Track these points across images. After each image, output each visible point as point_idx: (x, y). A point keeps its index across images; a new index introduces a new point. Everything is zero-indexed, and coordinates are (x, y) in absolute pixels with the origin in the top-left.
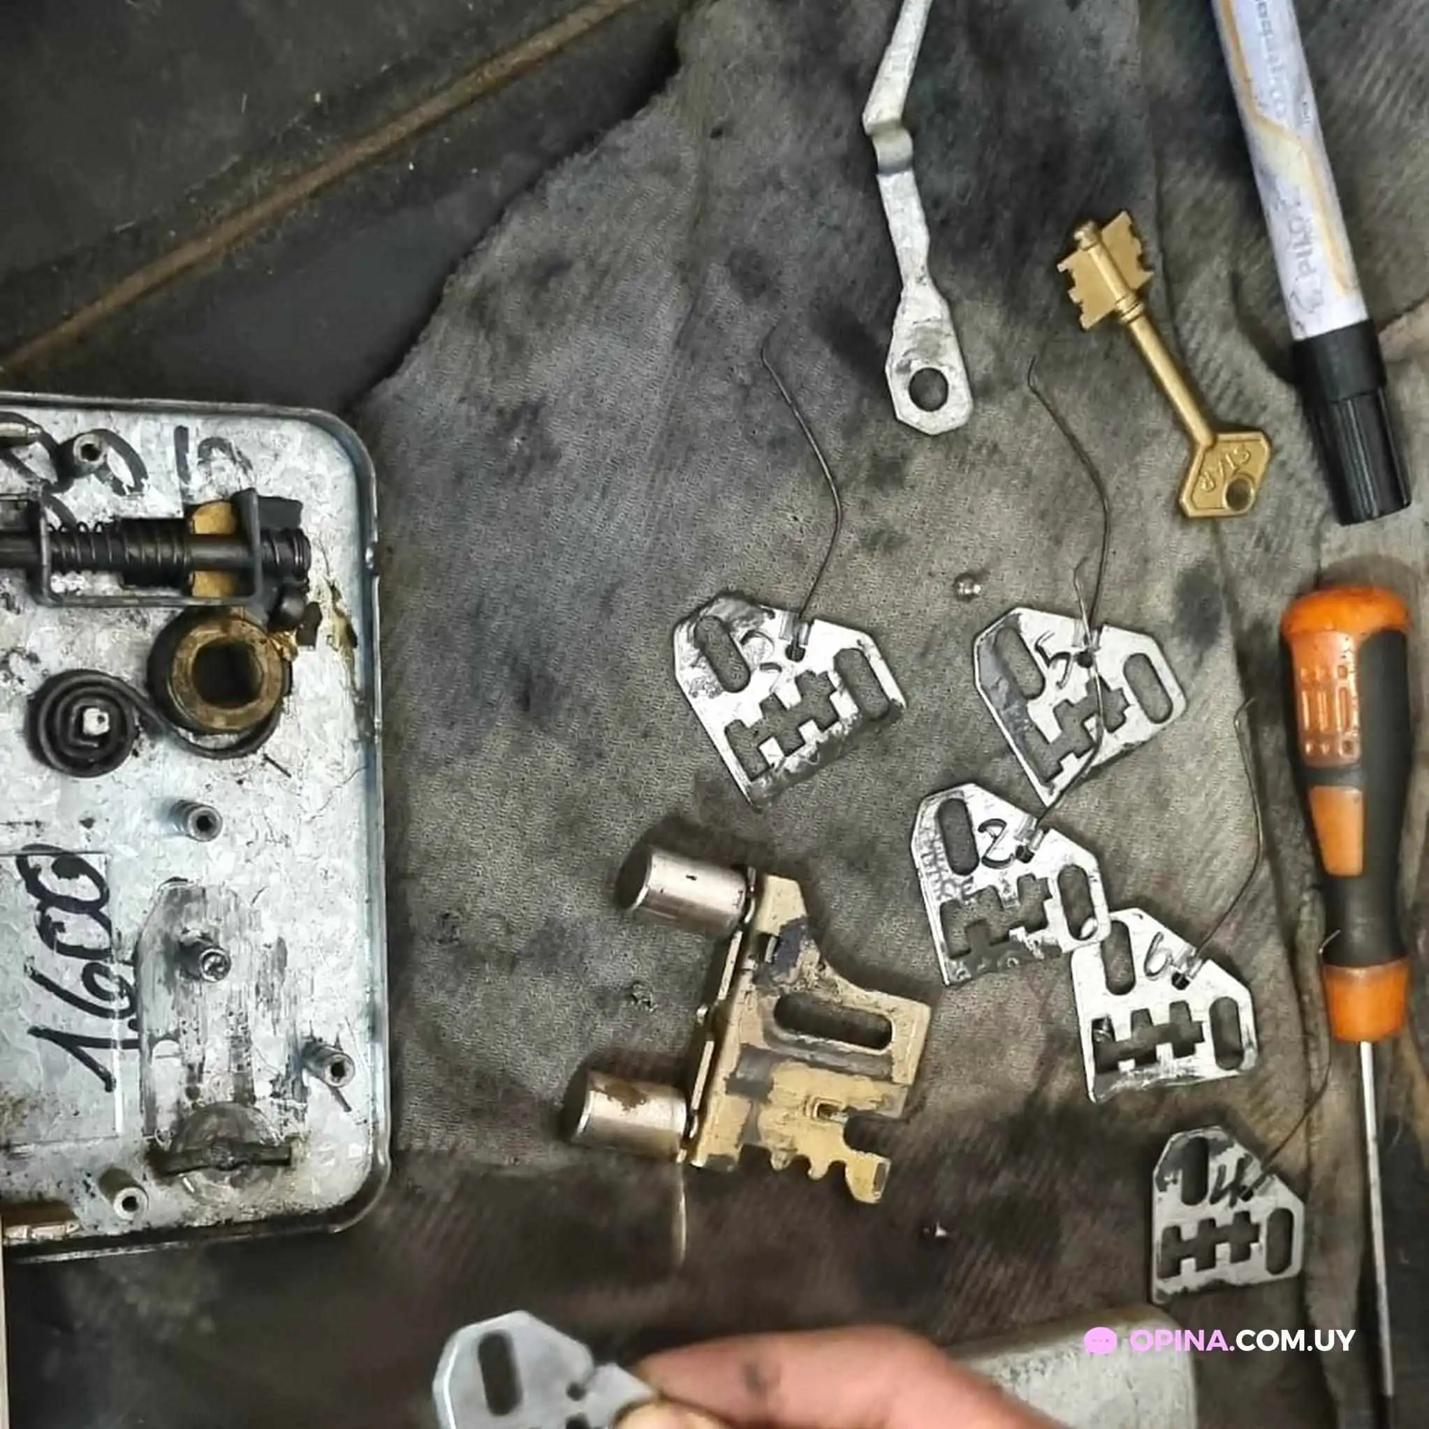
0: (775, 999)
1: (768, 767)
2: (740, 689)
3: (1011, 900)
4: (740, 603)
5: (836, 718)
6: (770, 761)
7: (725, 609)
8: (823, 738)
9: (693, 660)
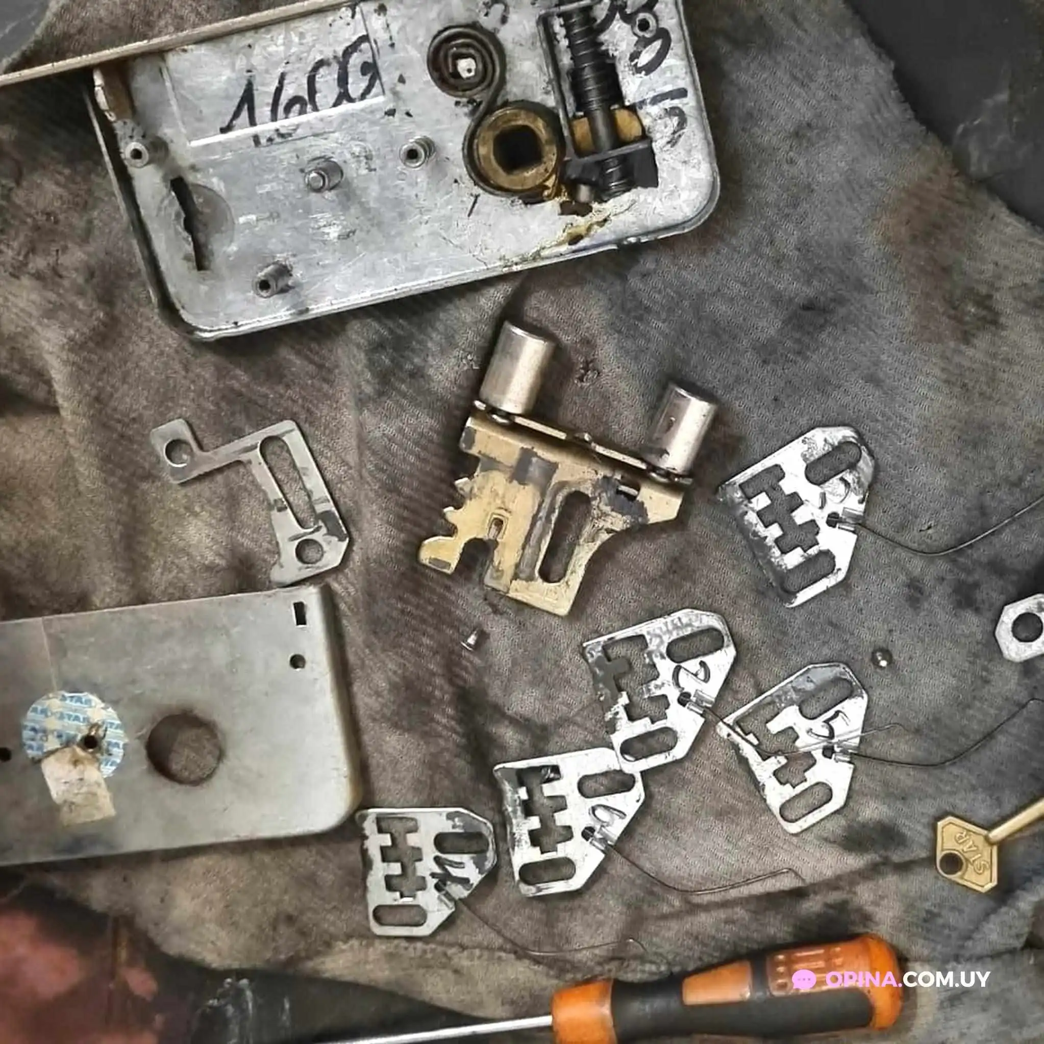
0: (589, 492)
1: (749, 499)
2: (807, 478)
3: (649, 690)
4: (870, 479)
5: (784, 552)
6: (754, 500)
7: (866, 465)
8: (770, 542)
9: (830, 441)
